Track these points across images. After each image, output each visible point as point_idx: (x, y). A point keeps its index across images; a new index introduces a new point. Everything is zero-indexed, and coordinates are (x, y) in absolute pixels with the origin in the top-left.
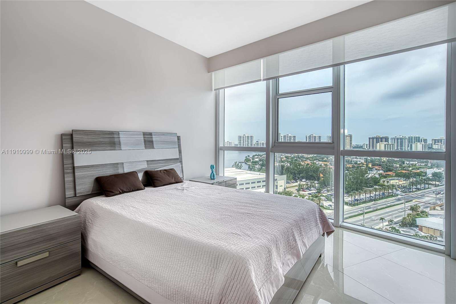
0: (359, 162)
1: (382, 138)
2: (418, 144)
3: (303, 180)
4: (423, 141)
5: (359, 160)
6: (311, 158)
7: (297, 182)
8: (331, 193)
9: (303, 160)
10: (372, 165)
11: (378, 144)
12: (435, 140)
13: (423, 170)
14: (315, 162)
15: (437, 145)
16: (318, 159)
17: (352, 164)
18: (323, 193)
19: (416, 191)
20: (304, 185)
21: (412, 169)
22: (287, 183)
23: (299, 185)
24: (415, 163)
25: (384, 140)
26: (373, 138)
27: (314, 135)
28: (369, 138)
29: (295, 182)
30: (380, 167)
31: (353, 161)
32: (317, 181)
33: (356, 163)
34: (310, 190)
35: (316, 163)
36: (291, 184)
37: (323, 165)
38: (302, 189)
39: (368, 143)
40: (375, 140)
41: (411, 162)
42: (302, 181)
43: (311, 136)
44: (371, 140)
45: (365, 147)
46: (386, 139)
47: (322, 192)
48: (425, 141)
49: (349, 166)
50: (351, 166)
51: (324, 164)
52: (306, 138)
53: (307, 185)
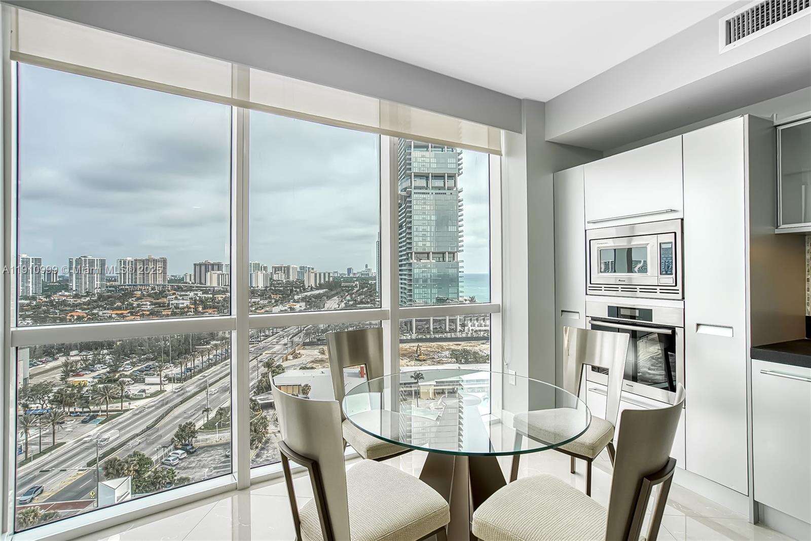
0: (182, 305)
1: (213, 265)
2: (259, 272)
3: (73, 353)
4: (263, 269)
5: (181, 301)
6: (84, 303)
7: (56, 359)
8: (140, 367)
9: (66, 310)
10: (204, 308)
11: (209, 273)
12: (275, 268)
13: (268, 309)
14: (95, 311)
15: (277, 275)
16: (101, 306)
17: (170, 309)
18: (123, 371)
19: (265, 339)
20: (78, 361)
21: (256, 309)
22: (32, 365)
23: (66, 365)
24: (257, 300)
25: (216, 267)
26: (200, 265)
27: (90, 257)
28: (195, 265)
29: (50, 359)
30: (215, 310)
31: (172, 304)
32: (107, 349)
33: (177, 308)
34: (92, 371)
35: (97, 313)
36: (41, 366)
37: (113, 316)
38: (72, 371)
39: (193, 273)
40: (203, 268)
41: (253, 300)
42: (69, 355)
43: (83, 258)
44: (198, 268)
45: (188, 280)
46: (218, 267)
47: (121, 369)
48: (265, 268)
49: (166, 313)
50: (170, 313)
51: (116, 314)
52: (71, 263)
53: (85, 361)
